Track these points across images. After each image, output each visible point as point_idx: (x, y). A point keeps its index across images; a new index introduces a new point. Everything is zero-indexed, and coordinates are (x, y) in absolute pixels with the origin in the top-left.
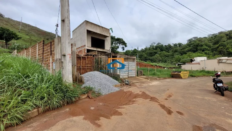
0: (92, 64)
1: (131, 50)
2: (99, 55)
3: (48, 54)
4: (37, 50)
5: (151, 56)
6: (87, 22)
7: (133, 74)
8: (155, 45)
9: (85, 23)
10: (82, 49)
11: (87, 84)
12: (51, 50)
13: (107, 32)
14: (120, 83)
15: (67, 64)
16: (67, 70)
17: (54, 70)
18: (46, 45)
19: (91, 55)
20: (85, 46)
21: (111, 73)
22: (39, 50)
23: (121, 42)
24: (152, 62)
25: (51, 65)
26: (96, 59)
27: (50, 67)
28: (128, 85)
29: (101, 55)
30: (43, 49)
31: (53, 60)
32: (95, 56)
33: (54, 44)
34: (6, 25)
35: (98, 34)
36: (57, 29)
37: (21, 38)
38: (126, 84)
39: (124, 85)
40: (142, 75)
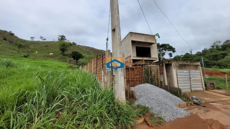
0: (141, 74)
1: (182, 55)
2: (148, 64)
3: (101, 67)
4: (93, 64)
5: (217, 60)
6: (131, 33)
7: (199, 86)
8: (222, 44)
9: (129, 34)
10: (127, 60)
11: (141, 101)
12: (103, 64)
13: (152, 39)
14: (185, 101)
15: (119, 78)
16: (119, 85)
17: (106, 83)
18: (99, 59)
19: (140, 65)
20: (131, 56)
21: (166, 86)
22: (94, 64)
23: (167, 48)
24: (221, 68)
25: (103, 77)
26: (145, 69)
27: (102, 79)
28: (198, 105)
29: (150, 64)
30: (97, 63)
31: (105, 73)
32: (144, 66)
33: (105, 58)
34: (77, 49)
35: (143, 42)
36: (107, 42)
37: (84, 57)
38: (195, 104)
39: (191, 104)
40: (214, 88)
